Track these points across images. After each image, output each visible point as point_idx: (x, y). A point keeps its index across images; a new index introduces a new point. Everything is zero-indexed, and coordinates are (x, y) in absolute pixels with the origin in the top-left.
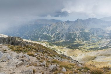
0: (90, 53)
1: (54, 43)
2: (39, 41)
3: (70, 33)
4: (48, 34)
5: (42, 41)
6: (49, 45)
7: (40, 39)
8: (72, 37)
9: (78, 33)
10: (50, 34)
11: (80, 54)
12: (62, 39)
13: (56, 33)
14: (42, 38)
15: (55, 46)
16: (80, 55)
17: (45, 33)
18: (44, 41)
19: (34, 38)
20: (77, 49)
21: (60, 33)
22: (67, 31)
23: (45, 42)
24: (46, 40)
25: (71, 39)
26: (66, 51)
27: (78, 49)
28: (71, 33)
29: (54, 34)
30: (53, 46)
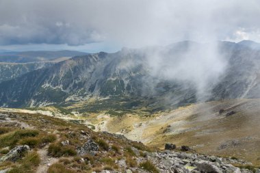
0: (158, 118)
1: (72, 107)
2: (31, 106)
3: (108, 79)
4: (55, 86)
5: (41, 106)
6: (61, 114)
7: (33, 101)
8: (115, 88)
9: (126, 79)
10: (61, 86)
11: (136, 125)
12: (91, 97)
13: (77, 82)
14: (39, 99)
15: (76, 115)
16: (137, 127)
17: (47, 85)
18: (47, 106)
19: (15, 101)
20: (128, 115)
21: (85, 82)
22: (102, 77)
23: (49, 108)
24: (51, 102)
25: (112, 94)
26: (105, 122)
27: (130, 115)
28: (110, 80)
29: (71, 85)
30: (73, 115)
